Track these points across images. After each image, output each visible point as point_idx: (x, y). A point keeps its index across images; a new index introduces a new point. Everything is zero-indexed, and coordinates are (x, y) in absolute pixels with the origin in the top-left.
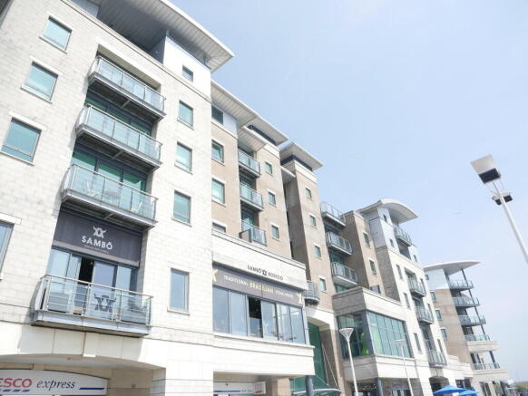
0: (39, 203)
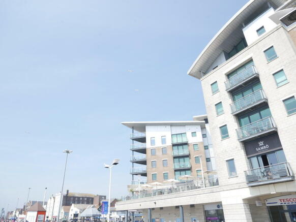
0: (236, 148)
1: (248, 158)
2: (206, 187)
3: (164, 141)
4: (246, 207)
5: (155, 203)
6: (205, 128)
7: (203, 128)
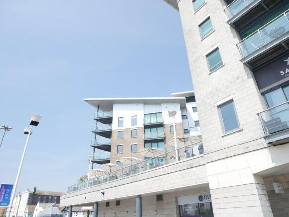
0: (238, 79)
1: (263, 94)
2: (179, 160)
3: (134, 121)
4: (260, 191)
5: (103, 193)
6: (186, 108)
7: (183, 108)
